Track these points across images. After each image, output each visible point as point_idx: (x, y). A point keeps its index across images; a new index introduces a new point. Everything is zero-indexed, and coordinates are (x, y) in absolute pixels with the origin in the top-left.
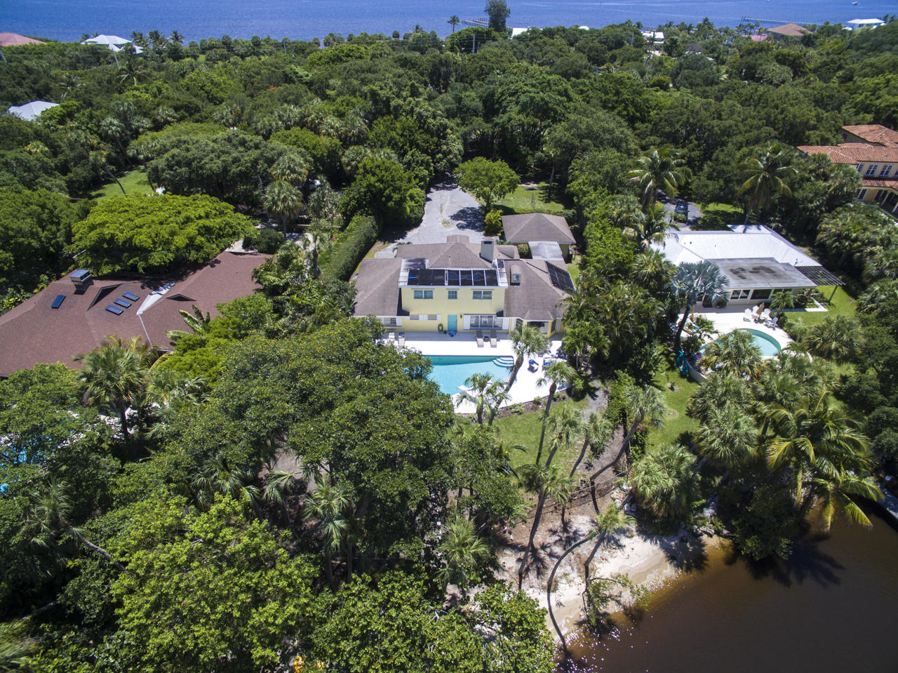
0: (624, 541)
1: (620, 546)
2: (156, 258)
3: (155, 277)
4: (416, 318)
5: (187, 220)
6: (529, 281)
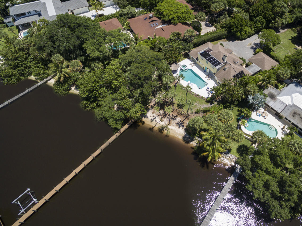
4: (199, 62)
5: (177, 12)
6: (228, 71)
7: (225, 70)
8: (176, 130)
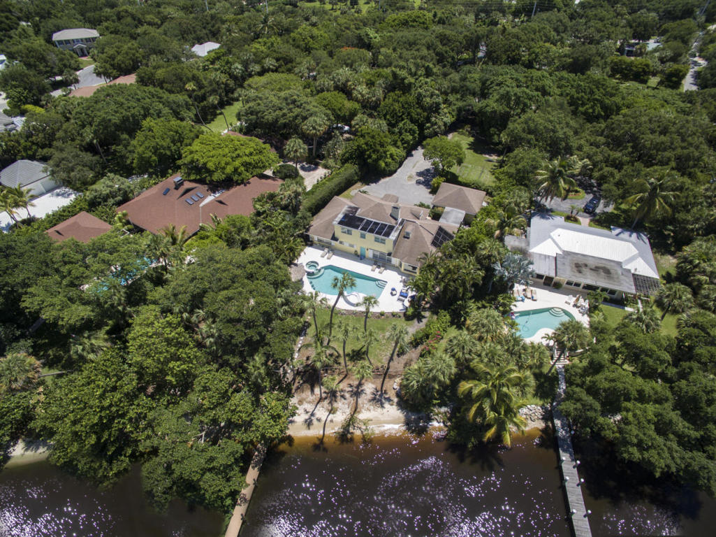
0: (387, 405)
1: (382, 407)
4: (341, 243)
5: (238, 156)
6: (416, 237)
7: (408, 238)
8: (380, 416)
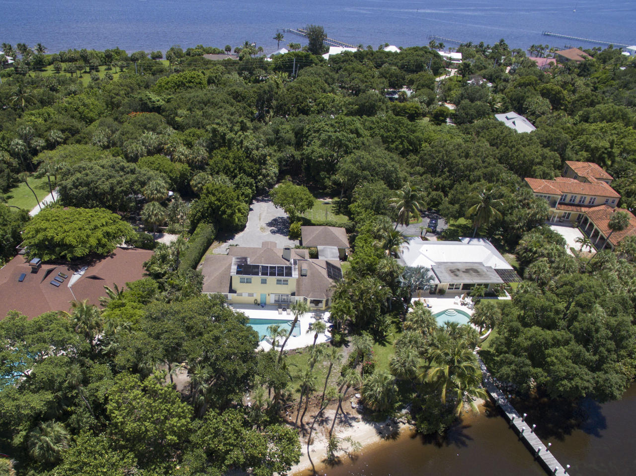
0: (354, 423)
1: (351, 426)
2: (79, 252)
3: (76, 264)
4: (241, 295)
6: (312, 274)
